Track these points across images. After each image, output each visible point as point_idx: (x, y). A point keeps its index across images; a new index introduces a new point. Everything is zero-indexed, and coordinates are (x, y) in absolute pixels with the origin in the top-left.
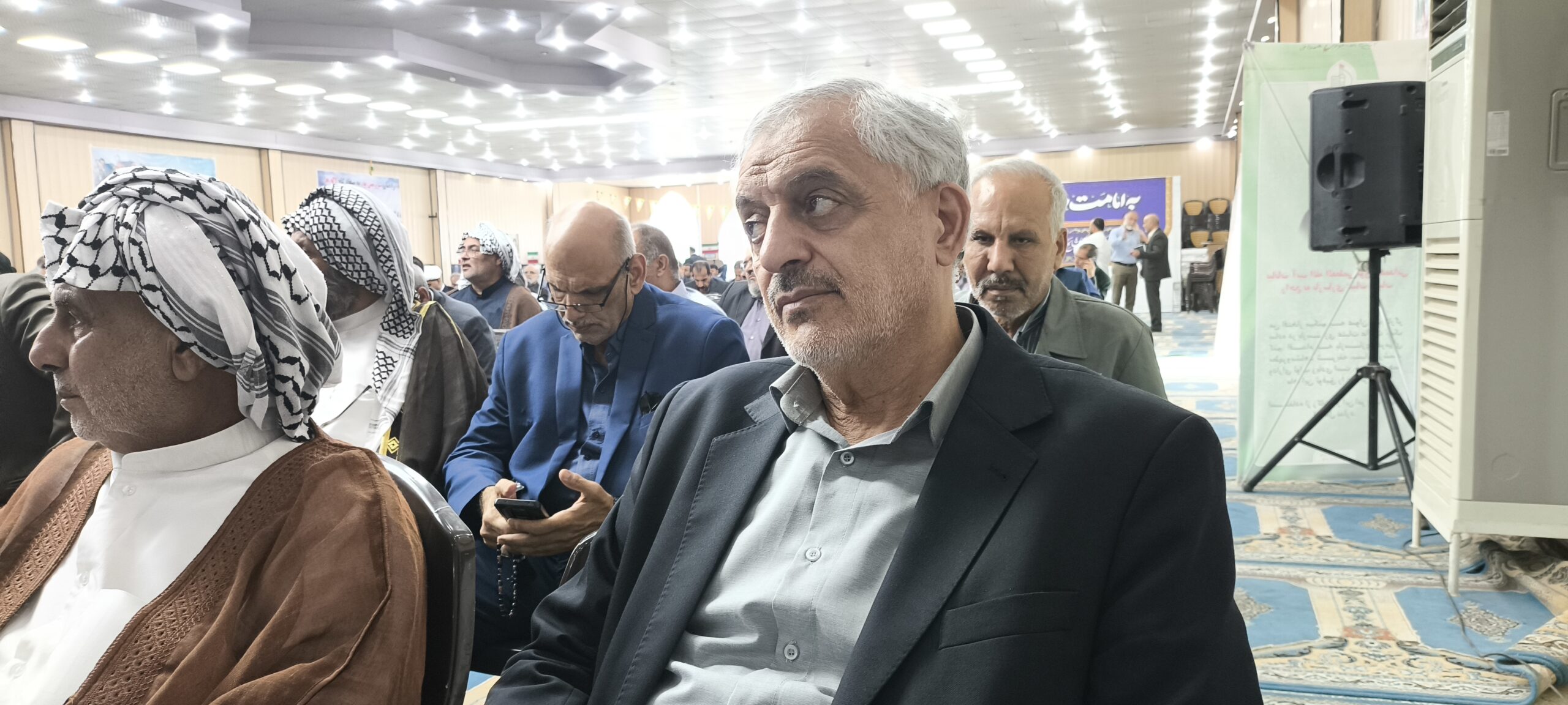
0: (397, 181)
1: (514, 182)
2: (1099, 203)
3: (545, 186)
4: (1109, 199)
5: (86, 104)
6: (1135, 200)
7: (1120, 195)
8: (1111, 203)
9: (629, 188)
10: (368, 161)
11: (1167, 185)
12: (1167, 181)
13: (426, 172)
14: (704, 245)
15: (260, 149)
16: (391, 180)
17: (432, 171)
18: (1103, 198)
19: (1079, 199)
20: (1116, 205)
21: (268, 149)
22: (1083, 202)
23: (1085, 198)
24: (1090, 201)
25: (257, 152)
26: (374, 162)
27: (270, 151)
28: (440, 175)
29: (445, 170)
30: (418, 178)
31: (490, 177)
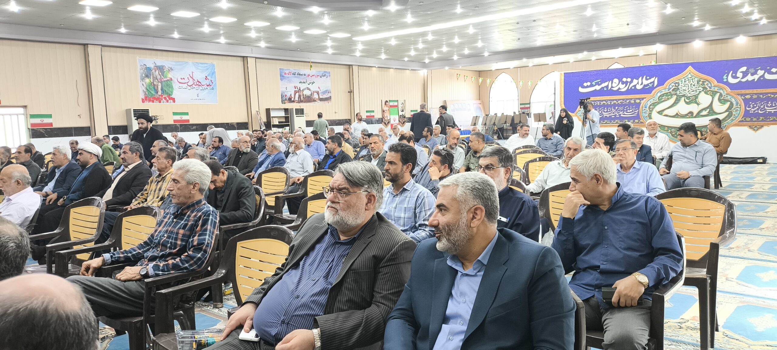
0: (328, 72)
1: (403, 71)
3: (423, 72)
5: (122, 34)
9: (479, 71)
10: (309, 62)
14: (521, 104)
15: (243, 57)
16: (325, 72)
21: (247, 57)
25: (242, 58)
26: (312, 62)
28: (355, 67)
29: (359, 66)
30: (341, 71)
31: (388, 68)
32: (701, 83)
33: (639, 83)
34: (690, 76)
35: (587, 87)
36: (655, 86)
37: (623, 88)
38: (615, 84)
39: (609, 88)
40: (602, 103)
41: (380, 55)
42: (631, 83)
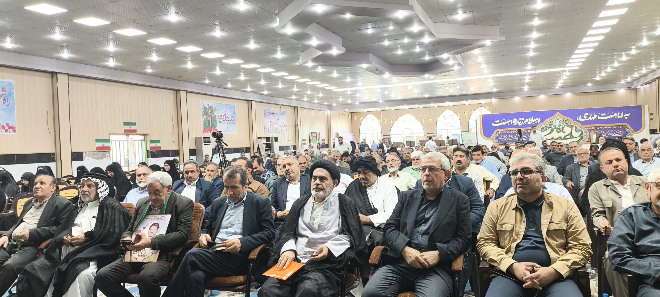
0: (285, 112)
1: (318, 111)
2: (611, 116)
3: (327, 113)
4: (616, 114)
6: (628, 115)
7: (621, 113)
8: (617, 116)
9: (351, 113)
11: (642, 108)
12: (642, 107)
17: (295, 108)
18: (613, 114)
19: (602, 115)
20: (619, 117)
22: (604, 116)
23: (605, 114)
24: (607, 115)
25: (247, 102)
26: (281, 105)
27: (252, 101)
29: (300, 107)
30: (291, 111)
31: (312, 109)
32: (565, 121)
33: (530, 121)
34: (558, 117)
35: (498, 123)
36: (539, 122)
37: (520, 124)
38: (515, 121)
39: (511, 124)
40: (507, 132)
41: (314, 100)
42: (524, 121)
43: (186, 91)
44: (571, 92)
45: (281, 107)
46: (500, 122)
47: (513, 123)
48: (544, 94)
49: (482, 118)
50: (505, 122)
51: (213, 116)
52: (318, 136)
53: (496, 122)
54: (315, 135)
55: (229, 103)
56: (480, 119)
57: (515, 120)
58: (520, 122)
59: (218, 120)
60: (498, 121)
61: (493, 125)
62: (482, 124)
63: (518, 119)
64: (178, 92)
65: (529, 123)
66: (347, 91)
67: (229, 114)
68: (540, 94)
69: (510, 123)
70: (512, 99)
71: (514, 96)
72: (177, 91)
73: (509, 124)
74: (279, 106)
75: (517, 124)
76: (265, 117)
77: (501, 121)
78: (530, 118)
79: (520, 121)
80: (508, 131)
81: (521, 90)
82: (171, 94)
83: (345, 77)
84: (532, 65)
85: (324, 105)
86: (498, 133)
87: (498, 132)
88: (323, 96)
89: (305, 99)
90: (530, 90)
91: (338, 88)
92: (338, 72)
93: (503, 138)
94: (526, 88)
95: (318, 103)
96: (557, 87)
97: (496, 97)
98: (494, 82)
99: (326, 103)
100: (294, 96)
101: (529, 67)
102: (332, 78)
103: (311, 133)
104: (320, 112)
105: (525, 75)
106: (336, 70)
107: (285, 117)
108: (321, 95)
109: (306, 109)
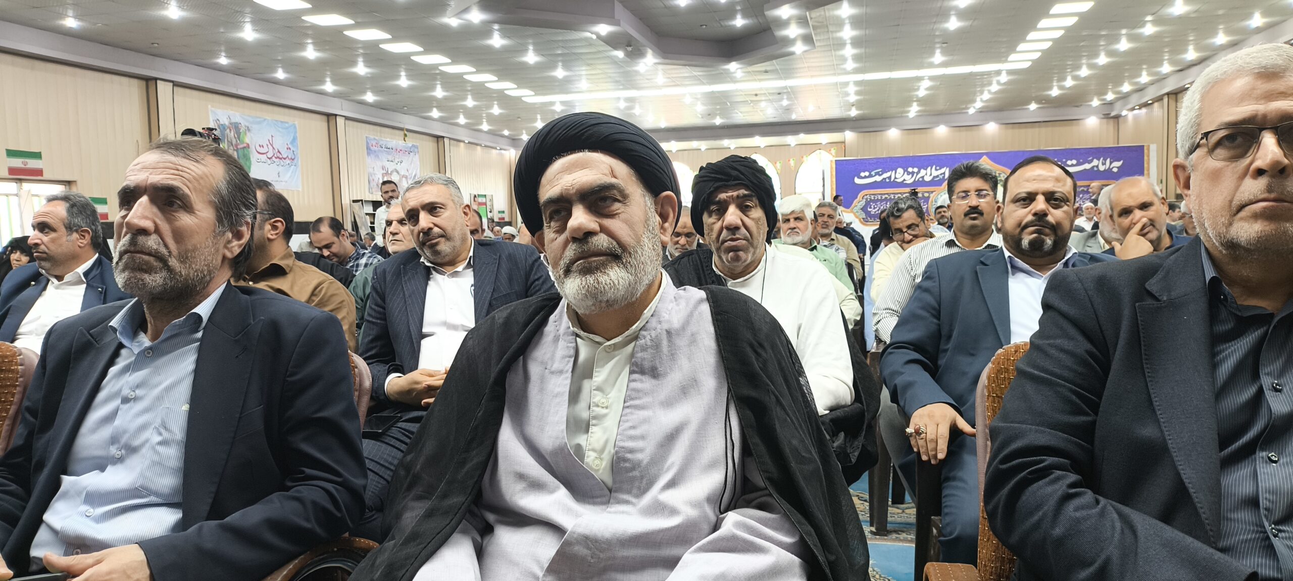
0: (416, 147)
1: (489, 150)
2: (1087, 166)
4: (1095, 162)
6: (1118, 164)
7: (1105, 160)
8: (1097, 166)
10: (401, 129)
11: (1146, 151)
12: (1145, 148)
13: (436, 139)
15: (328, 115)
16: (414, 145)
17: (439, 139)
18: (1091, 161)
20: (1102, 168)
21: (336, 115)
23: (1074, 162)
24: (1078, 164)
25: (325, 118)
26: (408, 130)
27: (338, 117)
28: (446, 141)
29: (450, 139)
30: (429, 146)
31: (477, 144)
33: (928, 174)
35: (865, 177)
37: (909, 180)
38: (900, 175)
39: (892, 180)
40: (884, 197)
41: (481, 124)
42: (918, 173)
43: (172, 82)
44: (996, 120)
45: (406, 135)
46: (870, 176)
47: (895, 178)
48: (945, 123)
49: (834, 166)
50: (880, 175)
51: (241, 146)
52: (488, 203)
53: (863, 174)
54: (483, 200)
55: (282, 118)
56: (832, 168)
57: (900, 171)
58: (911, 175)
59: (254, 157)
60: (867, 174)
61: (857, 181)
62: (834, 180)
63: (905, 170)
64: (152, 83)
65: (928, 179)
66: (552, 103)
67: (280, 143)
68: (937, 124)
69: (890, 178)
70: (884, 133)
71: (888, 127)
72: (149, 82)
73: (887, 180)
74: (402, 133)
75: (904, 180)
76: (368, 154)
77: (873, 173)
78: (929, 168)
79: (909, 173)
80: (885, 194)
81: (902, 115)
82: (134, 89)
83: (554, 67)
84: (944, 53)
85: (503, 136)
86: (867, 199)
87: (865, 197)
88: (501, 114)
89: (462, 120)
90: (921, 115)
91: (536, 94)
92: (537, 51)
93: (874, 208)
94: (914, 110)
95: (489, 132)
96: (971, 111)
97: (852, 129)
98: (858, 93)
99: (506, 133)
100: (435, 110)
101: (938, 57)
102: (524, 66)
103: (475, 196)
104: (494, 151)
105: (919, 79)
106: (534, 44)
107: (416, 158)
108: (496, 110)
109: (462, 144)
